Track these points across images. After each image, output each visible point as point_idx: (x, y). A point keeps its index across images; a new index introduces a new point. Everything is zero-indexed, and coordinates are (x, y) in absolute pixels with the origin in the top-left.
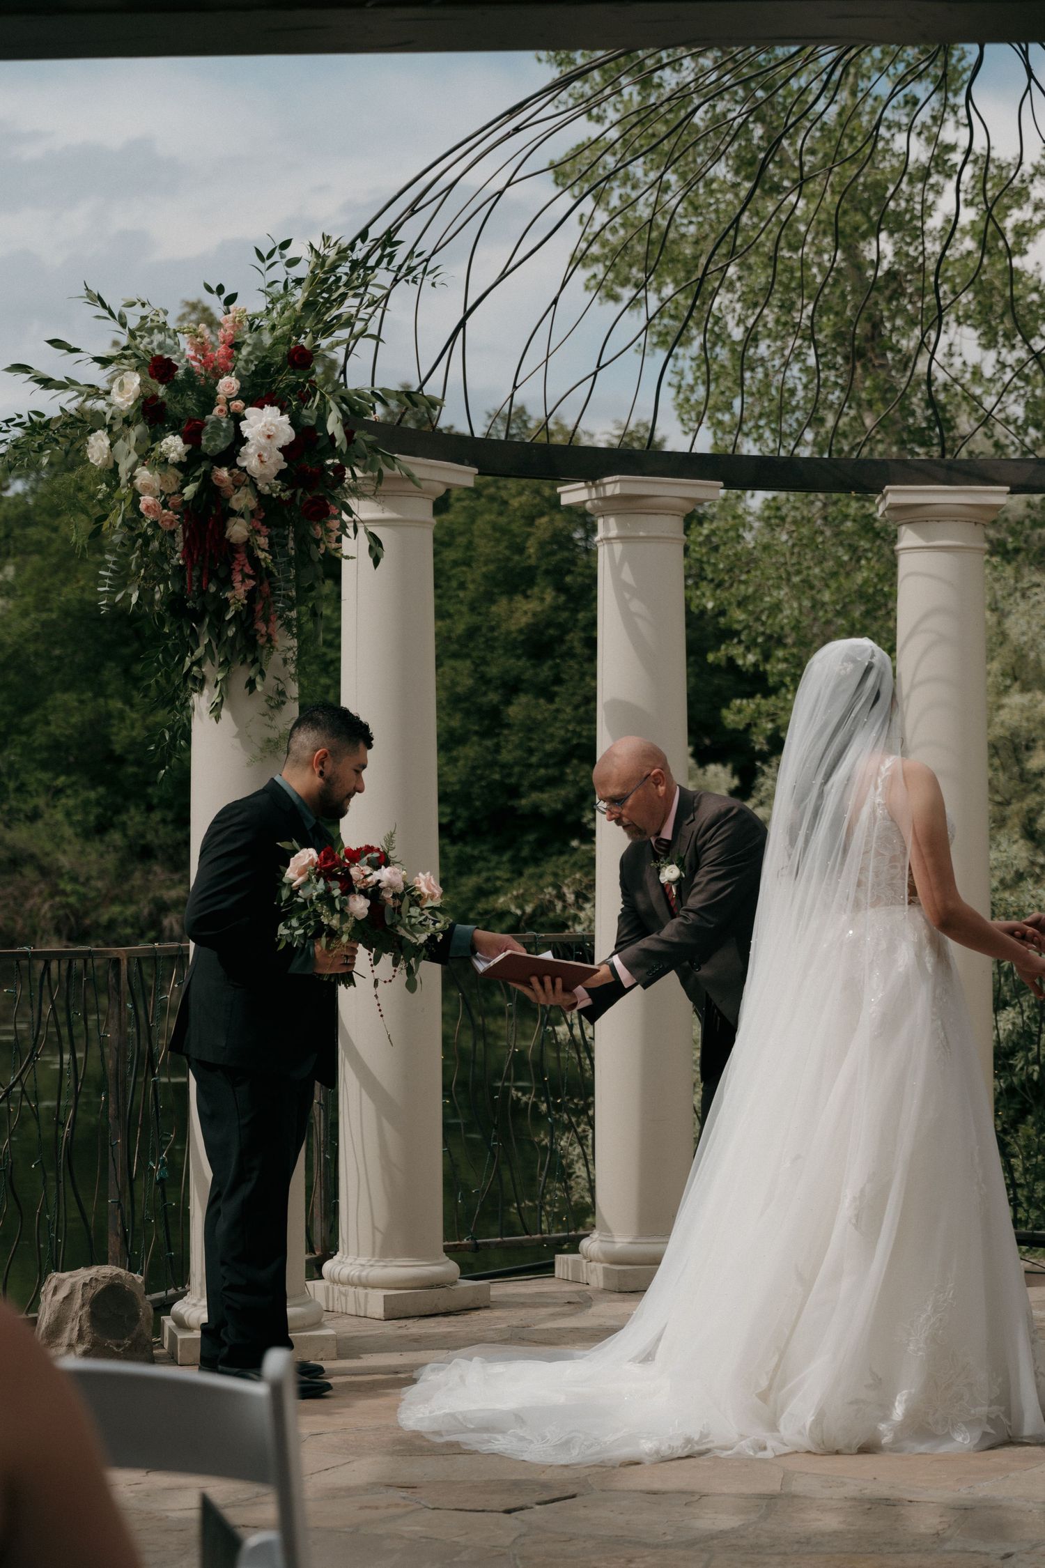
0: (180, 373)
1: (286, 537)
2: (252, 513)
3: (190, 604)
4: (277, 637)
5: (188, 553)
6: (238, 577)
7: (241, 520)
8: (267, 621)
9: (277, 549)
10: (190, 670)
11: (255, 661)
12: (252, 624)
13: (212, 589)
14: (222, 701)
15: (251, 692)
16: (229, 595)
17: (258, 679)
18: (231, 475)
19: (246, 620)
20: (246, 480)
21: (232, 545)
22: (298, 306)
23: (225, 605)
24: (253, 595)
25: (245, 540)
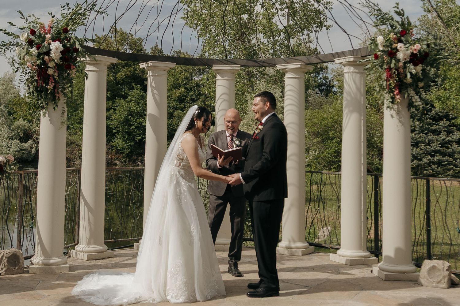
0: (37, 33)
1: (63, 73)
2: (54, 68)
3: (39, 89)
4: (60, 97)
5: (38, 77)
6: (50, 83)
7: (51, 69)
8: (58, 93)
9: (60, 76)
10: (40, 104)
11: (55, 103)
12: (55, 94)
13: (44, 85)
14: (46, 112)
15: (54, 110)
16: (48, 87)
17: (56, 108)
18: (48, 58)
19: (53, 93)
20: (52, 60)
21: (49, 75)
22: (68, 19)
23: (47, 90)
24: (54, 87)
25: (52, 74)
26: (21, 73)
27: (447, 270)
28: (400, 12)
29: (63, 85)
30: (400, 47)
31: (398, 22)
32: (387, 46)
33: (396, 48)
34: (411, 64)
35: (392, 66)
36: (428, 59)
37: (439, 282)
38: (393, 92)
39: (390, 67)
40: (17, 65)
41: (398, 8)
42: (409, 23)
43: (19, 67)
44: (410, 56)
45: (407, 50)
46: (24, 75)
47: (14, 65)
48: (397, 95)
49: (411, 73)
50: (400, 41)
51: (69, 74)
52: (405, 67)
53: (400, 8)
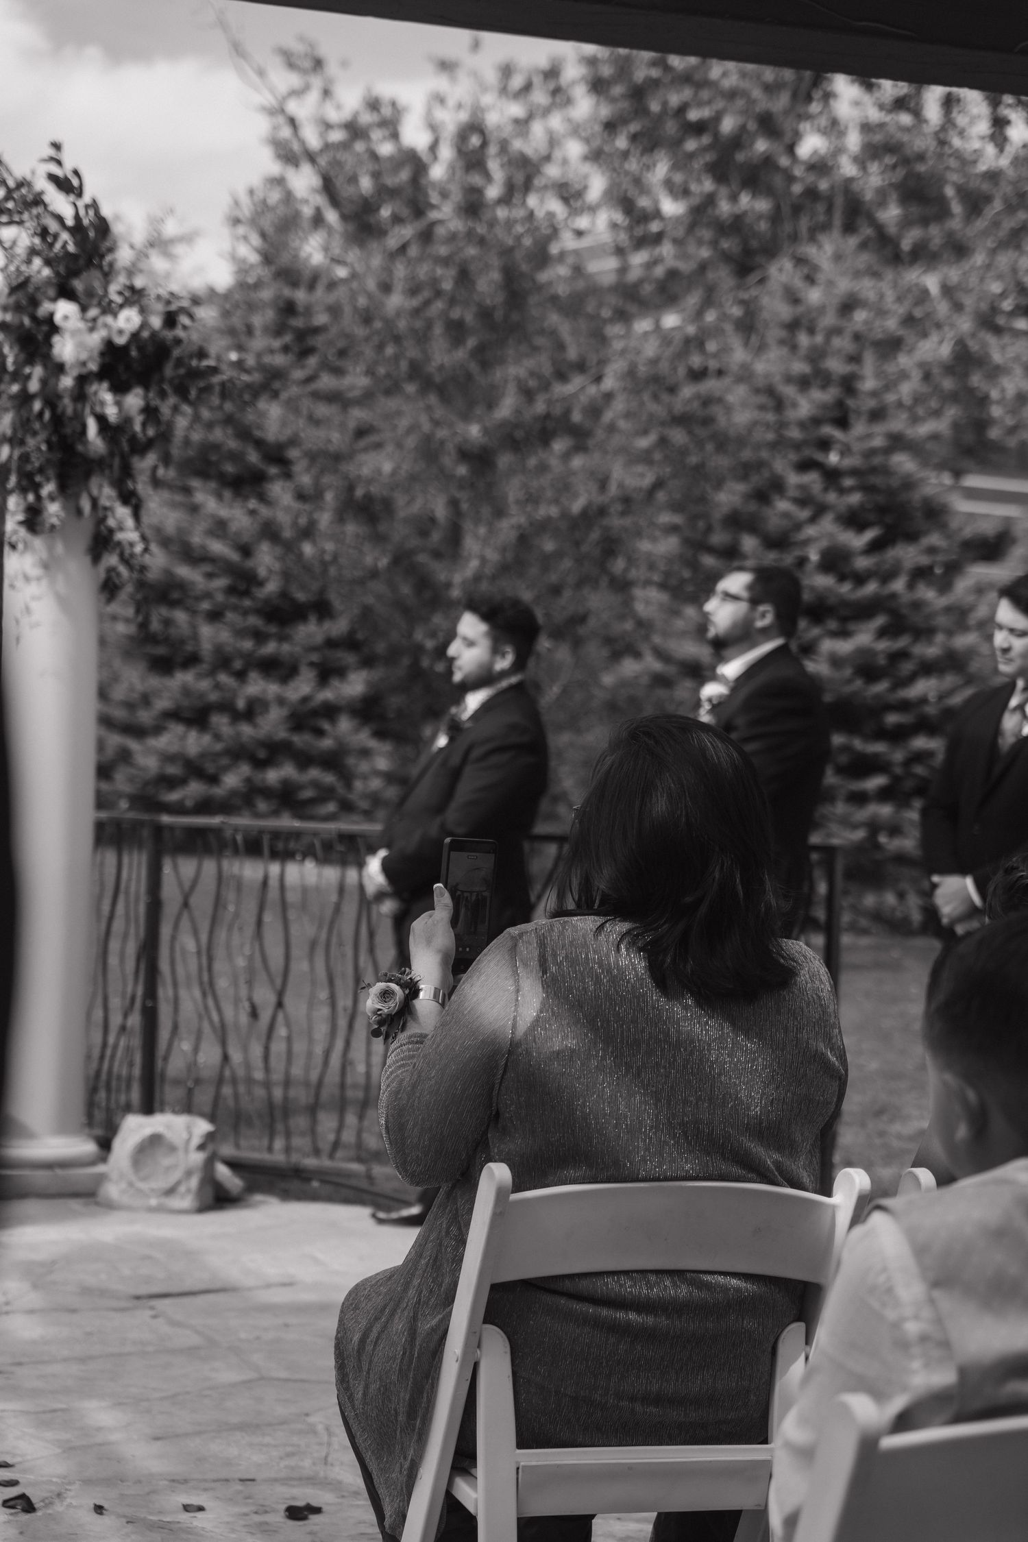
27: (201, 1147)
28: (67, 180)
30: (66, 318)
31: (60, 219)
32: (17, 308)
33: (50, 318)
34: (105, 385)
35: (34, 386)
36: (169, 371)
37: (171, 1191)
38: (36, 488)
39: (24, 390)
41: (59, 163)
42: (103, 227)
44: (102, 354)
45: (92, 330)
48: (52, 498)
49: (101, 419)
50: (66, 293)
52: (80, 394)
53: (69, 165)
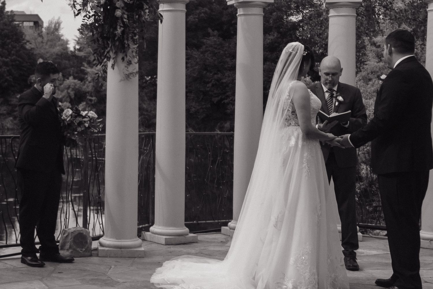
1: (133, 15)
2: (123, 8)
3: (105, 35)
4: (130, 45)
5: (104, 20)
6: (119, 27)
7: (119, 10)
8: (128, 40)
9: (130, 18)
10: (106, 54)
11: (124, 52)
12: (124, 41)
13: (111, 30)
14: (115, 64)
15: (123, 61)
16: (116, 32)
17: (125, 57)
19: (121, 40)
21: (117, 17)
23: (115, 35)
24: (123, 32)
25: (120, 16)
26: (84, 17)
29: (133, 29)
40: (78, 7)
43: (80, 10)
46: (87, 19)
47: (75, 7)
51: (140, 16)
